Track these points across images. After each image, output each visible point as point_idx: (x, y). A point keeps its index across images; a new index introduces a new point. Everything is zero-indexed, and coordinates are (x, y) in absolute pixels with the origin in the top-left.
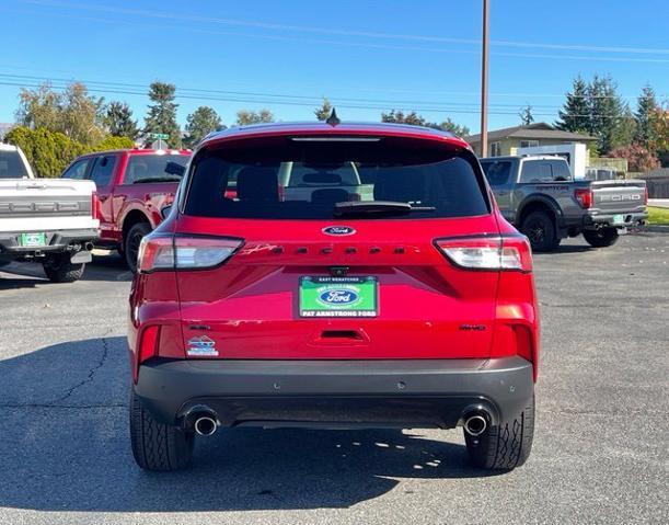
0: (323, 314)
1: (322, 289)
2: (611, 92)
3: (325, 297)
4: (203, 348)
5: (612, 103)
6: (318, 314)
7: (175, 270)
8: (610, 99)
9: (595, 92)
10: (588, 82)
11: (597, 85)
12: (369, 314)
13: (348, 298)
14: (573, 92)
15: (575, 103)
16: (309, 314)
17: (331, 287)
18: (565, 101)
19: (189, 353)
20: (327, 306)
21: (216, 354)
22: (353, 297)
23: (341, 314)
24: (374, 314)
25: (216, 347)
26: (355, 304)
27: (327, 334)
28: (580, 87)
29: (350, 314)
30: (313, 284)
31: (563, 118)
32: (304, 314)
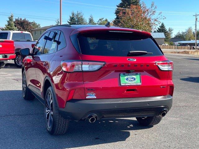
0: (127, 84)
1: (126, 77)
2: (82, 16)
3: (127, 79)
4: (91, 96)
5: (82, 19)
6: (126, 85)
7: (83, 72)
8: (82, 18)
9: (77, 16)
10: (76, 13)
11: (78, 14)
12: (139, 84)
13: (133, 80)
14: (71, 16)
15: (72, 19)
16: (123, 85)
17: (128, 76)
18: (69, 18)
19: (87, 98)
20: (128, 82)
21: (96, 97)
22: (135, 79)
23: (132, 84)
24: (140, 84)
25: (96, 96)
26: (135, 81)
27: (128, 90)
28: (73, 14)
29: (134, 84)
30: (123, 76)
31: (69, 23)
32: (122, 85)
